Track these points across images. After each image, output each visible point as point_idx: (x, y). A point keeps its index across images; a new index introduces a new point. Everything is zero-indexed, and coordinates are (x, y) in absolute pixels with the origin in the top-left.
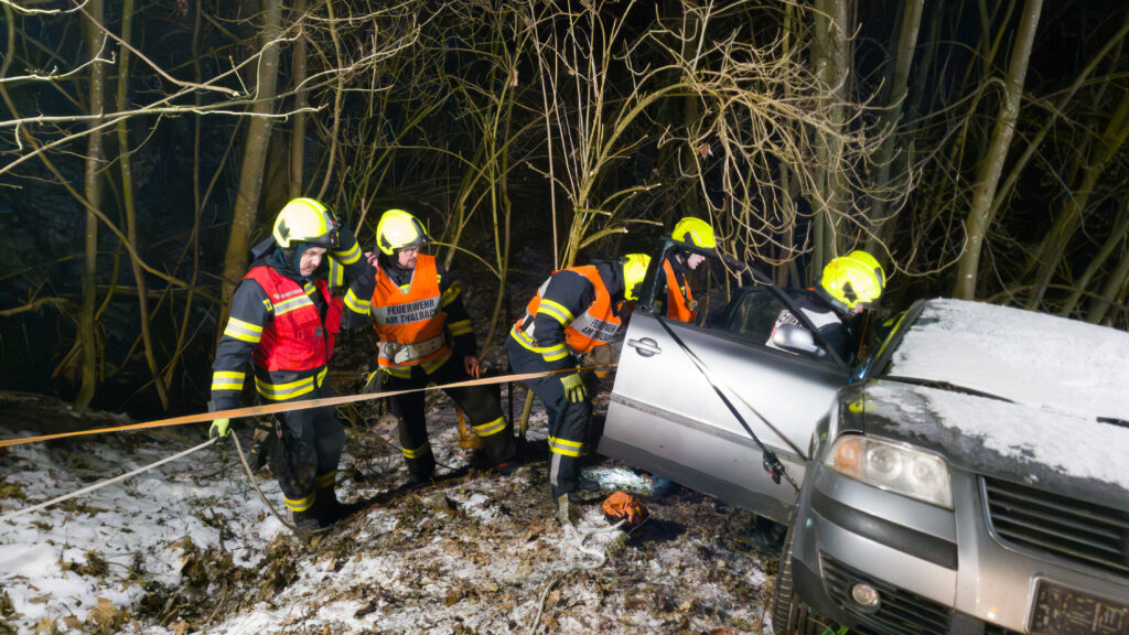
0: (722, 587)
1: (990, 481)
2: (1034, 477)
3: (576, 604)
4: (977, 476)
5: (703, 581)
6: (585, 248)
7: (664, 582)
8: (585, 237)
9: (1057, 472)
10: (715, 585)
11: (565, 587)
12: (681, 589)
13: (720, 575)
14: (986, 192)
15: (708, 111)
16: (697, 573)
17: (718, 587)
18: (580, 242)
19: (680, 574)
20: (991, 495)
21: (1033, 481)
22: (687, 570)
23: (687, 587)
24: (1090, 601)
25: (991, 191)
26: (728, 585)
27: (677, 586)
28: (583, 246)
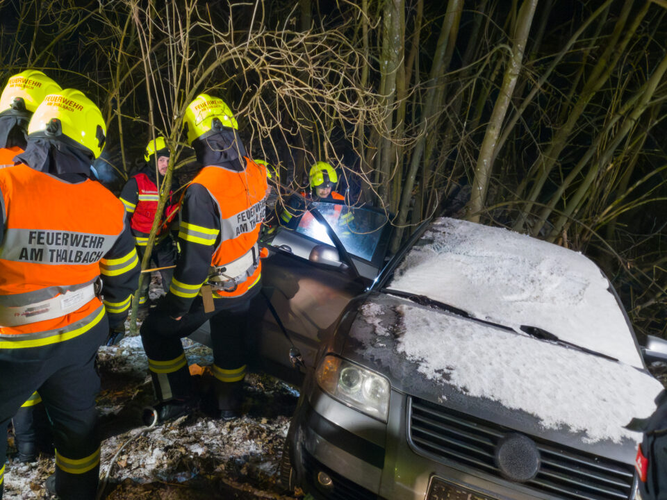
0: (258, 443)
1: (416, 400)
2: (445, 397)
3: (139, 467)
4: (408, 395)
5: (245, 439)
6: (178, 170)
7: (214, 442)
8: (179, 161)
9: (462, 393)
10: (253, 442)
11: (131, 453)
12: (227, 446)
13: (258, 433)
14: (494, 127)
15: (249, 89)
16: (242, 432)
17: (255, 443)
18: (175, 165)
19: (229, 433)
20: (414, 410)
21: (443, 400)
22: (236, 429)
23: (231, 445)
24: (465, 493)
25: (498, 126)
26: (263, 441)
27: (224, 444)
28: (176, 168)
